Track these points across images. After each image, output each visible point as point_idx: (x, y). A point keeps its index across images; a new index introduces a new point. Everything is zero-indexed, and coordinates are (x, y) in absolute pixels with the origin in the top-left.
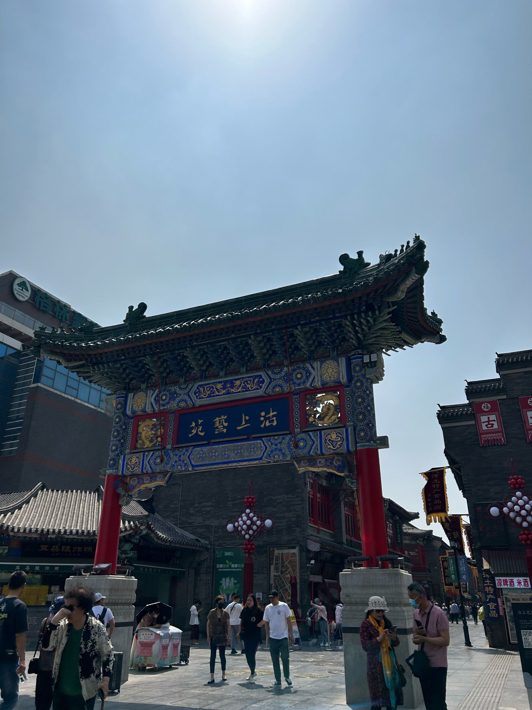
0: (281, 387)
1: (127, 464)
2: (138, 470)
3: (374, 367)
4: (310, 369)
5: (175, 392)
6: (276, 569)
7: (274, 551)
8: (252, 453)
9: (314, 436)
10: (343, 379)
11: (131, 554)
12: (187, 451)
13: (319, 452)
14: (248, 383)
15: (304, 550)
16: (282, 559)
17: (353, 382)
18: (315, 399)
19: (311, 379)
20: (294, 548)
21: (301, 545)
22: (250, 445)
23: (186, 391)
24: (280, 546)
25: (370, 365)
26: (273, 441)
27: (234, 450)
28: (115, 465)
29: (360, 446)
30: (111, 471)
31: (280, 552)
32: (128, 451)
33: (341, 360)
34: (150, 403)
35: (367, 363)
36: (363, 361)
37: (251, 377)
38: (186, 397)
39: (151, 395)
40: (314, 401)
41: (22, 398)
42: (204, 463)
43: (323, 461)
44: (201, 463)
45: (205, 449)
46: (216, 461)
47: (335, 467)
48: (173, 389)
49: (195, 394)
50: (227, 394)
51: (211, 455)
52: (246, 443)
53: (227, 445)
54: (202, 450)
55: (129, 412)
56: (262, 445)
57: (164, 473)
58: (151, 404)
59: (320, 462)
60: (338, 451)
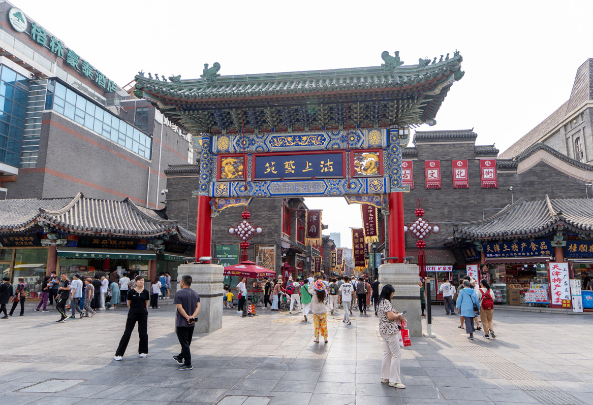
0: (339, 145)
1: (217, 189)
2: (226, 194)
3: (406, 138)
4: (361, 134)
5: (253, 140)
6: (260, 259)
7: (258, 247)
8: (317, 189)
9: (362, 181)
10: (384, 144)
11: (161, 247)
12: (265, 183)
13: (365, 192)
14: (312, 139)
15: (279, 247)
16: (264, 253)
17: (391, 147)
18: (361, 156)
19: (361, 142)
20: (273, 246)
21: (277, 245)
22: (315, 183)
23: (262, 140)
24: (263, 244)
25: (403, 137)
26: (332, 182)
27: (303, 186)
28: (206, 189)
29: (394, 191)
30: (204, 193)
31: (263, 248)
32: (215, 180)
33: (383, 131)
34: (232, 146)
35: (401, 135)
36: (399, 133)
37: (315, 135)
38: (263, 144)
39: (233, 139)
40: (361, 157)
41: (35, 121)
42: (279, 193)
43: (367, 198)
44: (277, 193)
45: (280, 184)
46: (289, 193)
47: (375, 202)
48: (251, 137)
49: (270, 142)
50: (296, 145)
51: (285, 188)
52: (312, 182)
53: (297, 182)
54: (277, 184)
55: (214, 150)
56: (324, 184)
57: (247, 198)
58: (234, 146)
59: (364, 198)
60: (378, 192)
